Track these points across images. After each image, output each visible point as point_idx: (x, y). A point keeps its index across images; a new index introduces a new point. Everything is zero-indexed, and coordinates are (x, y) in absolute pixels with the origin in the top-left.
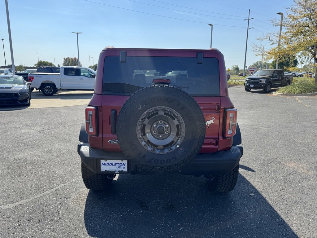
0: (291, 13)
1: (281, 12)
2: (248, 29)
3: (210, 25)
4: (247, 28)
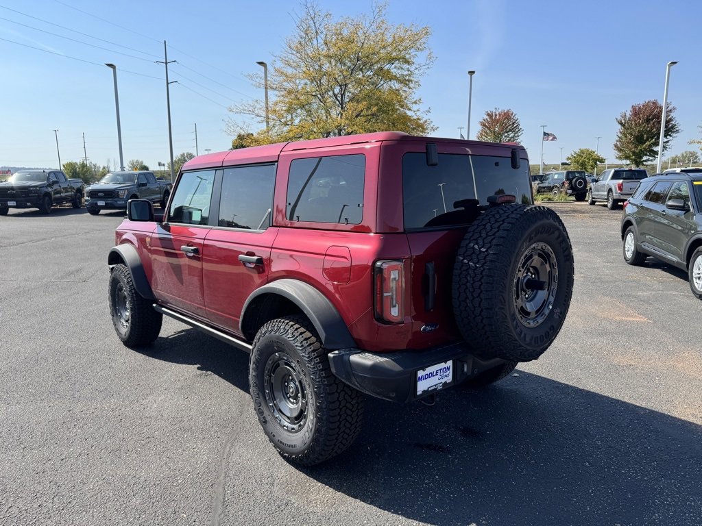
0: (279, 65)
1: (264, 62)
2: (168, 84)
3: (108, 65)
4: (166, 81)
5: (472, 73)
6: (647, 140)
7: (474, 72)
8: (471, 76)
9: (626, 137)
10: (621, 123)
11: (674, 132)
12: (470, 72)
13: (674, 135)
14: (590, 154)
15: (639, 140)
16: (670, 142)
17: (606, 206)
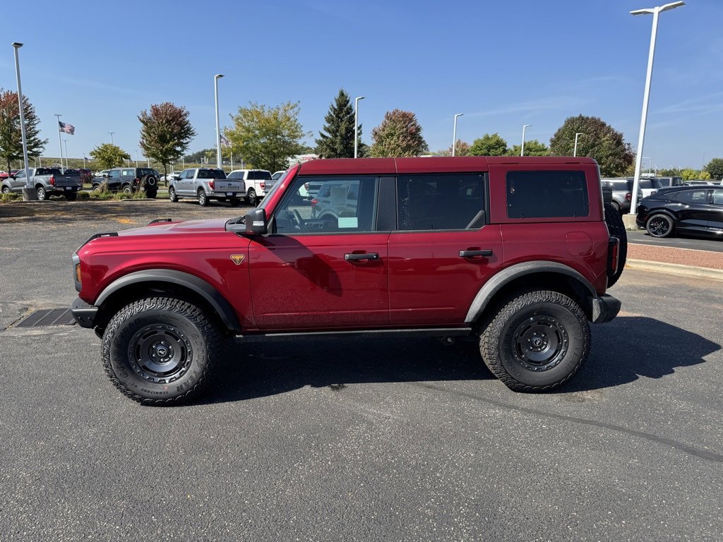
5: (18, 45)
6: (170, 140)
7: (21, 45)
8: (16, 48)
9: (150, 135)
10: (143, 122)
11: (191, 134)
12: (15, 44)
13: (192, 137)
14: (115, 150)
15: (162, 139)
16: (189, 144)
17: (198, 203)
